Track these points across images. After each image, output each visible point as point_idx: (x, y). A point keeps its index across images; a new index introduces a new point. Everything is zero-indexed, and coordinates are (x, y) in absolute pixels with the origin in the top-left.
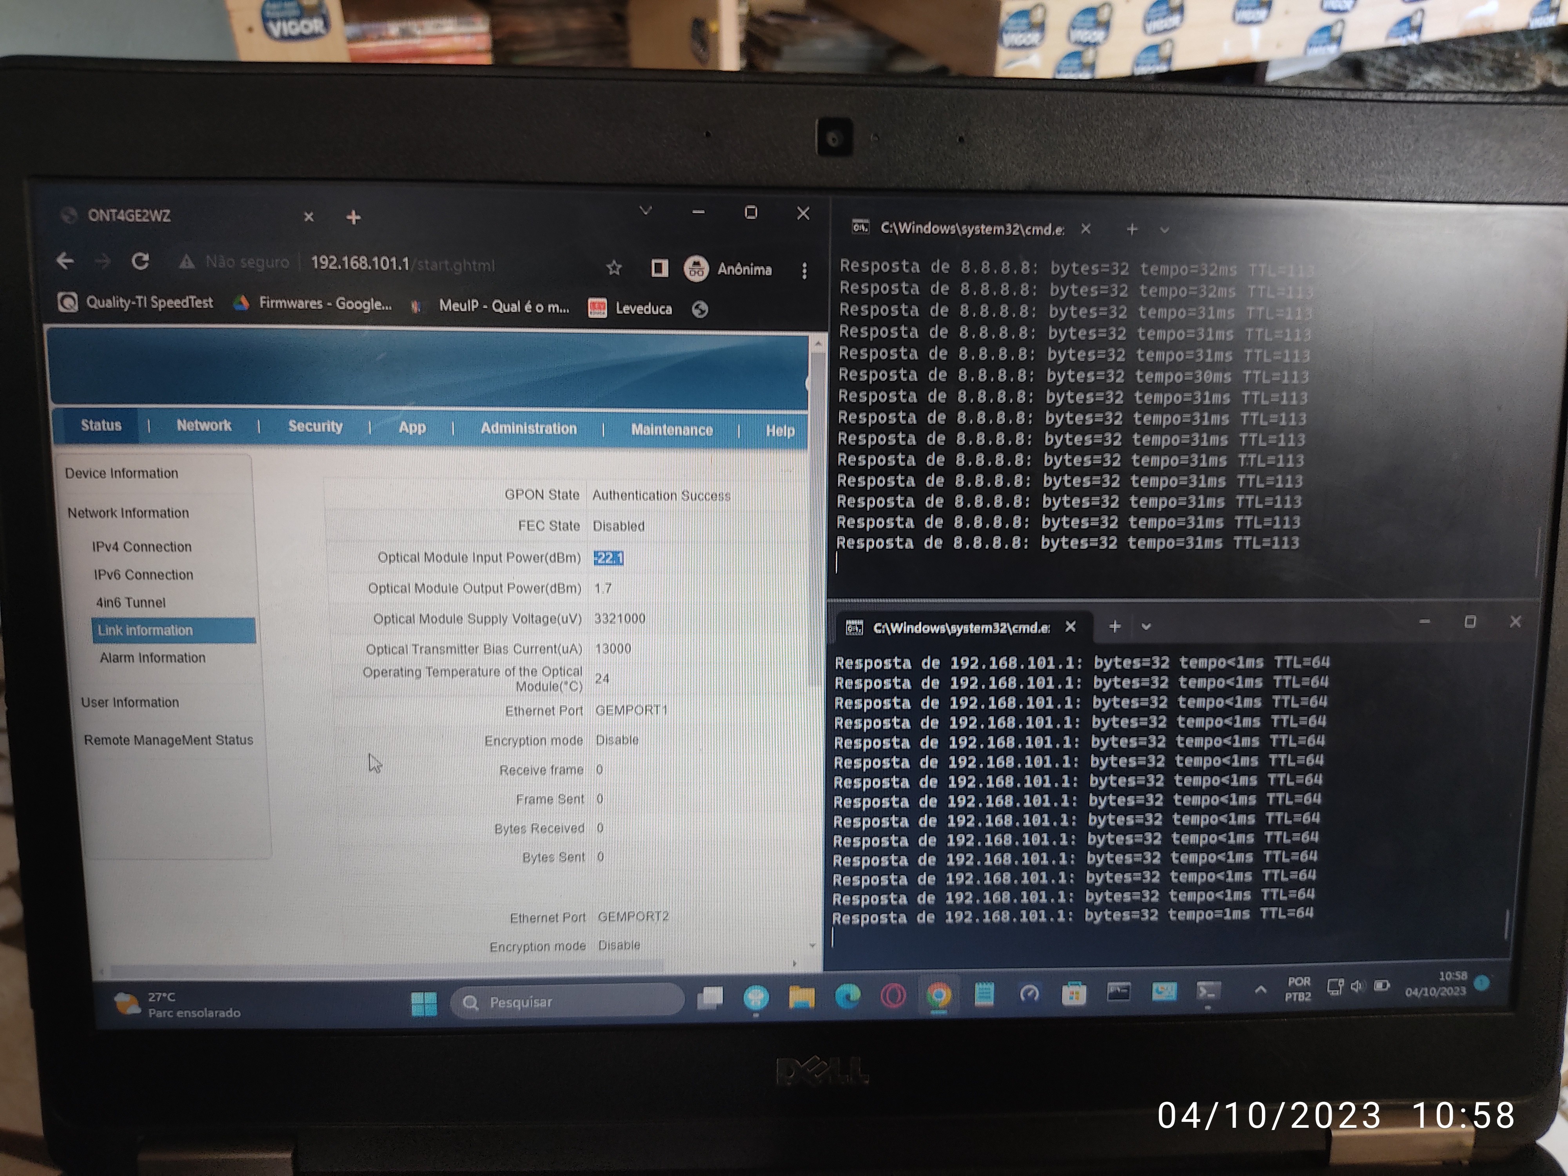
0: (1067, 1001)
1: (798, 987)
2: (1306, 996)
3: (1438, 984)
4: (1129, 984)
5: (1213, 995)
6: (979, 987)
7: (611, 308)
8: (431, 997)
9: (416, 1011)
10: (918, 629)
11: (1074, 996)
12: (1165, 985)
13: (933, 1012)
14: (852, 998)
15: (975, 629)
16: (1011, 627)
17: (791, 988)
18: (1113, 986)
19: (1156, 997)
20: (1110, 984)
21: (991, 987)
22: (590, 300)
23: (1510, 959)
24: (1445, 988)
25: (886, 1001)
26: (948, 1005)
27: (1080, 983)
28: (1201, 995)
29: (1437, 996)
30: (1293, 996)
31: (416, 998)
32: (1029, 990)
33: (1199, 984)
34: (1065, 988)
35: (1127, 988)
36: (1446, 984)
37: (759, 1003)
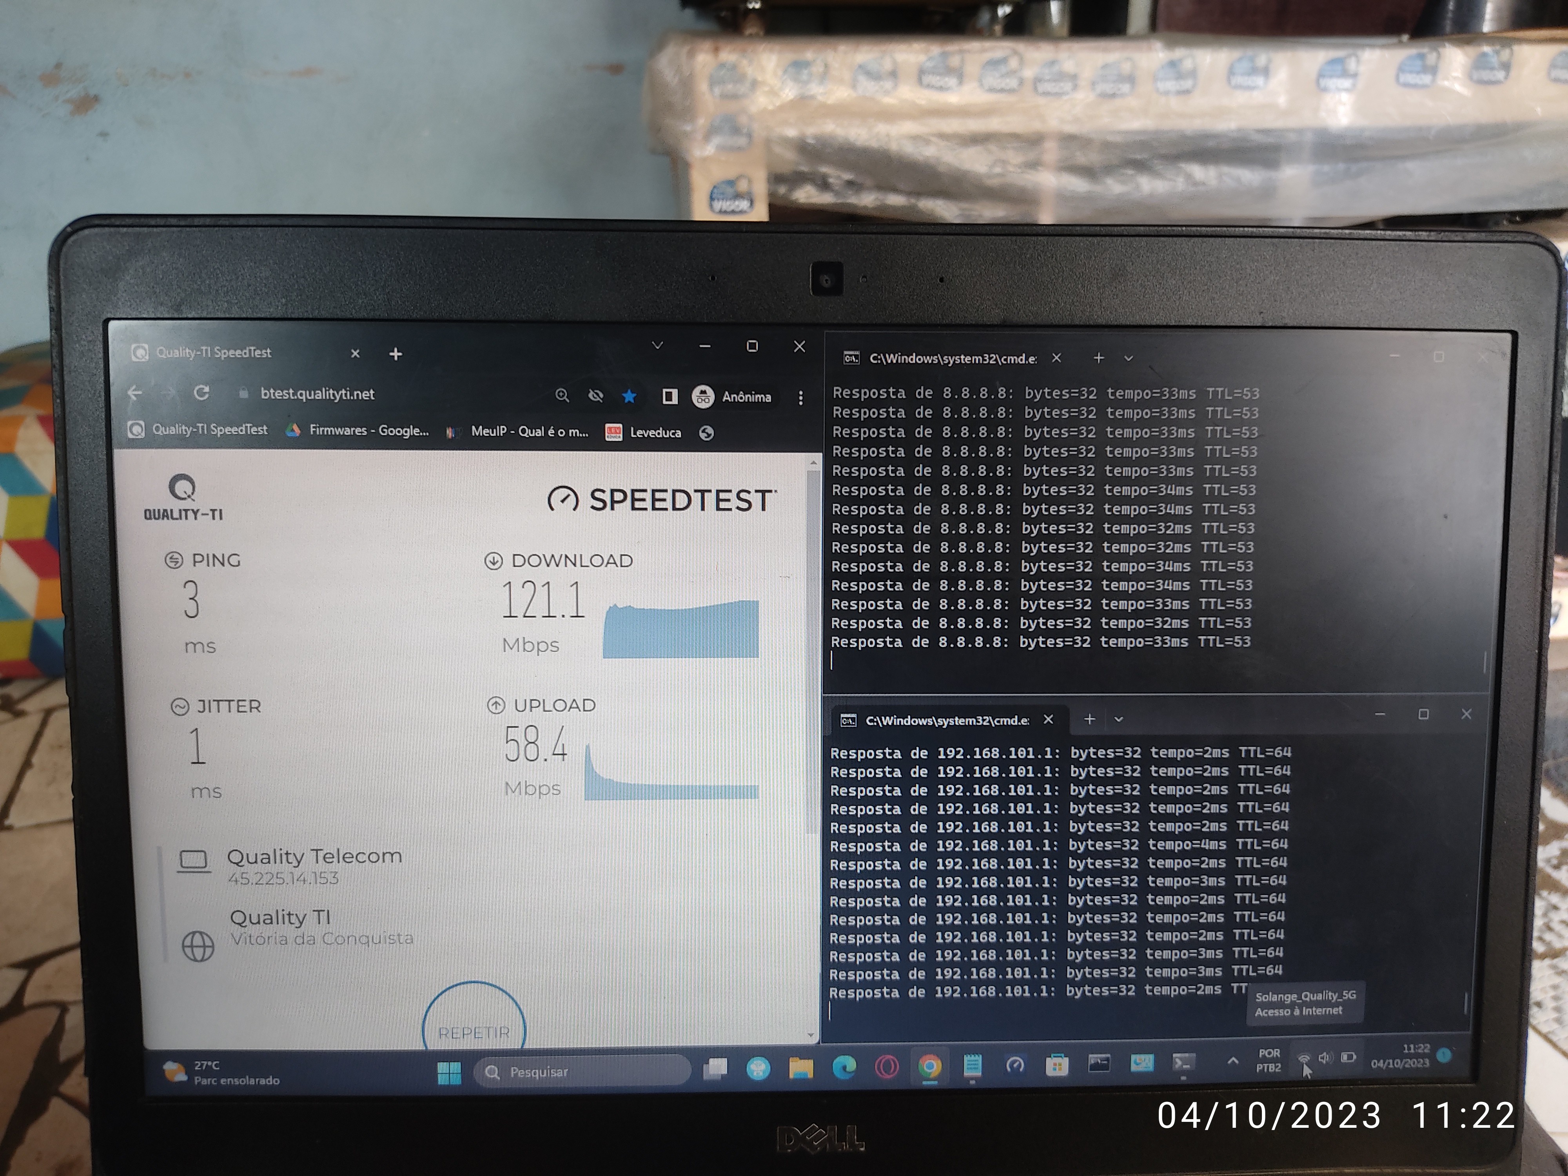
0: (1050, 1072)
1: (798, 1058)
2: (1276, 1067)
3: (1403, 1057)
4: (1109, 1055)
5: (1188, 1066)
6: (967, 1058)
7: (626, 433)
8: (456, 1067)
9: (442, 1080)
10: (908, 721)
11: (1057, 1067)
12: (1143, 1056)
13: (924, 1083)
14: (848, 1069)
15: (959, 721)
16: (993, 721)
17: (791, 1059)
18: (1093, 1058)
19: (1134, 1068)
20: (1090, 1056)
21: (979, 1058)
22: (607, 425)
23: (1470, 1032)
24: (1409, 1060)
25: (881, 1073)
26: (939, 1075)
27: (1063, 1055)
28: (1177, 1066)
29: (1401, 1068)
30: (1264, 1068)
31: (442, 1067)
32: (1014, 1062)
33: (1174, 1055)
34: (1048, 1060)
35: (1107, 1059)
36: (1410, 1056)
37: (761, 1074)
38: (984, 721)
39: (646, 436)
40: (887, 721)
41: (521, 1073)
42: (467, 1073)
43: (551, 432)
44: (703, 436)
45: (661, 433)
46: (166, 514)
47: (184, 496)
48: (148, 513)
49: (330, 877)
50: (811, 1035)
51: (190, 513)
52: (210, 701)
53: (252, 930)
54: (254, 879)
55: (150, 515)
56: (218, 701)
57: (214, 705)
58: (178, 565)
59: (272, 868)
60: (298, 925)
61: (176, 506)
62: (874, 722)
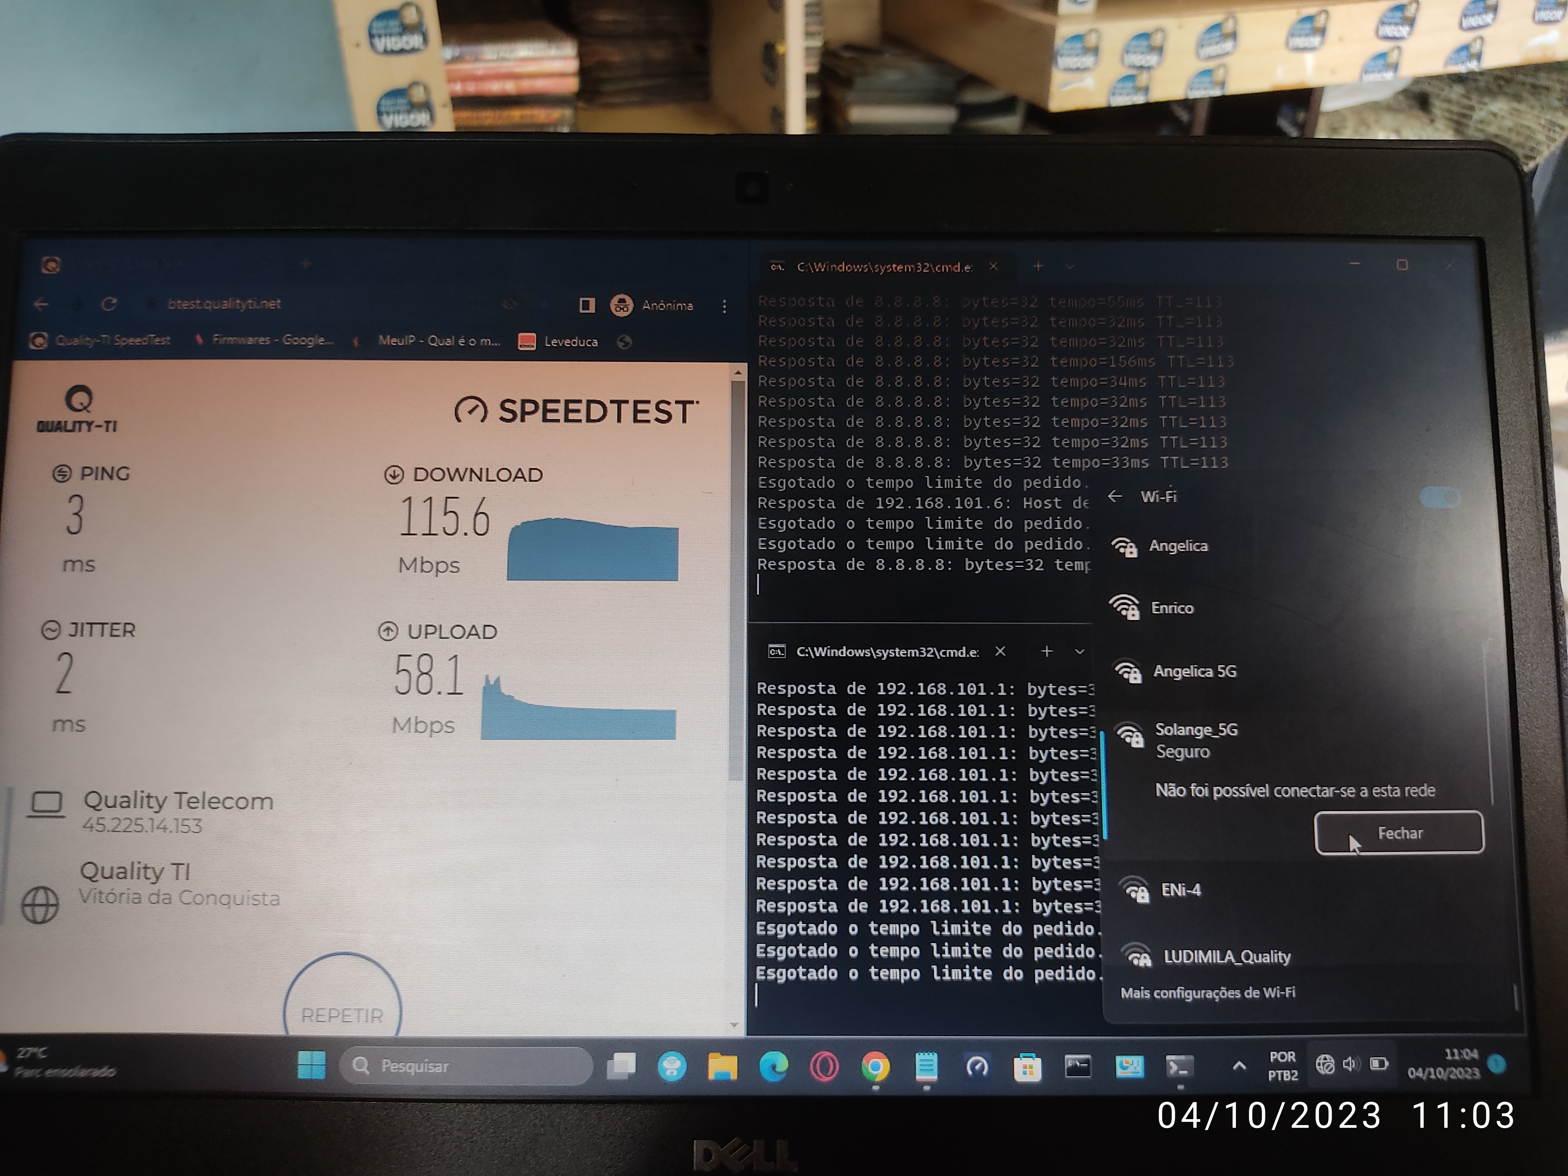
0: (1020, 1076)
1: (719, 1054)
2: (1292, 1075)
3: (1446, 1064)
4: (1088, 1056)
5: (1186, 1072)
6: (919, 1057)
7: (540, 342)
8: (319, 1057)
9: (303, 1073)
10: (843, 653)
11: (1028, 1070)
12: (1130, 1059)
13: (869, 1088)
14: (777, 1069)
15: (900, 653)
16: (939, 652)
17: (711, 1055)
18: (1071, 1060)
19: (1120, 1073)
20: (1067, 1056)
21: (934, 1057)
22: (520, 335)
24: (1454, 1069)
25: (817, 1075)
26: (886, 1079)
27: (1034, 1055)
28: (1172, 1072)
29: (1445, 1078)
30: (1277, 1075)
31: (303, 1057)
32: (977, 1062)
33: (1168, 1058)
34: (1016, 1060)
35: (1087, 1061)
36: (1455, 1064)
37: (675, 1073)
38: (929, 652)
39: (561, 345)
40: (820, 652)
41: (394, 1067)
42: (331, 1065)
43: (461, 342)
44: (620, 345)
45: (576, 342)
46: (59, 427)
47: (80, 407)
48: (41, 425)
49: (192, 824)
50: (734, 1025)
51: (84, 426)
52: (83, 624)
53: (104, 885)
54: (110, 824)
55: (43, 427)
56: (91, 624)
57: (87, 628)
58: (66, 478)
59: (132, 813)
60: (153, 879)
61: (71, 417)
62: (805, 653)
